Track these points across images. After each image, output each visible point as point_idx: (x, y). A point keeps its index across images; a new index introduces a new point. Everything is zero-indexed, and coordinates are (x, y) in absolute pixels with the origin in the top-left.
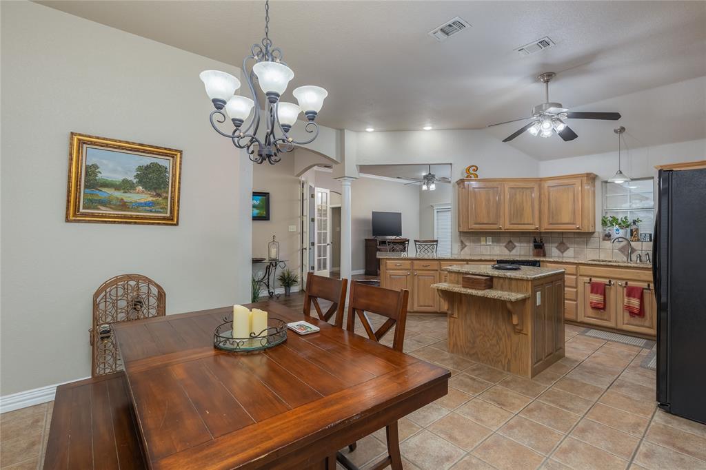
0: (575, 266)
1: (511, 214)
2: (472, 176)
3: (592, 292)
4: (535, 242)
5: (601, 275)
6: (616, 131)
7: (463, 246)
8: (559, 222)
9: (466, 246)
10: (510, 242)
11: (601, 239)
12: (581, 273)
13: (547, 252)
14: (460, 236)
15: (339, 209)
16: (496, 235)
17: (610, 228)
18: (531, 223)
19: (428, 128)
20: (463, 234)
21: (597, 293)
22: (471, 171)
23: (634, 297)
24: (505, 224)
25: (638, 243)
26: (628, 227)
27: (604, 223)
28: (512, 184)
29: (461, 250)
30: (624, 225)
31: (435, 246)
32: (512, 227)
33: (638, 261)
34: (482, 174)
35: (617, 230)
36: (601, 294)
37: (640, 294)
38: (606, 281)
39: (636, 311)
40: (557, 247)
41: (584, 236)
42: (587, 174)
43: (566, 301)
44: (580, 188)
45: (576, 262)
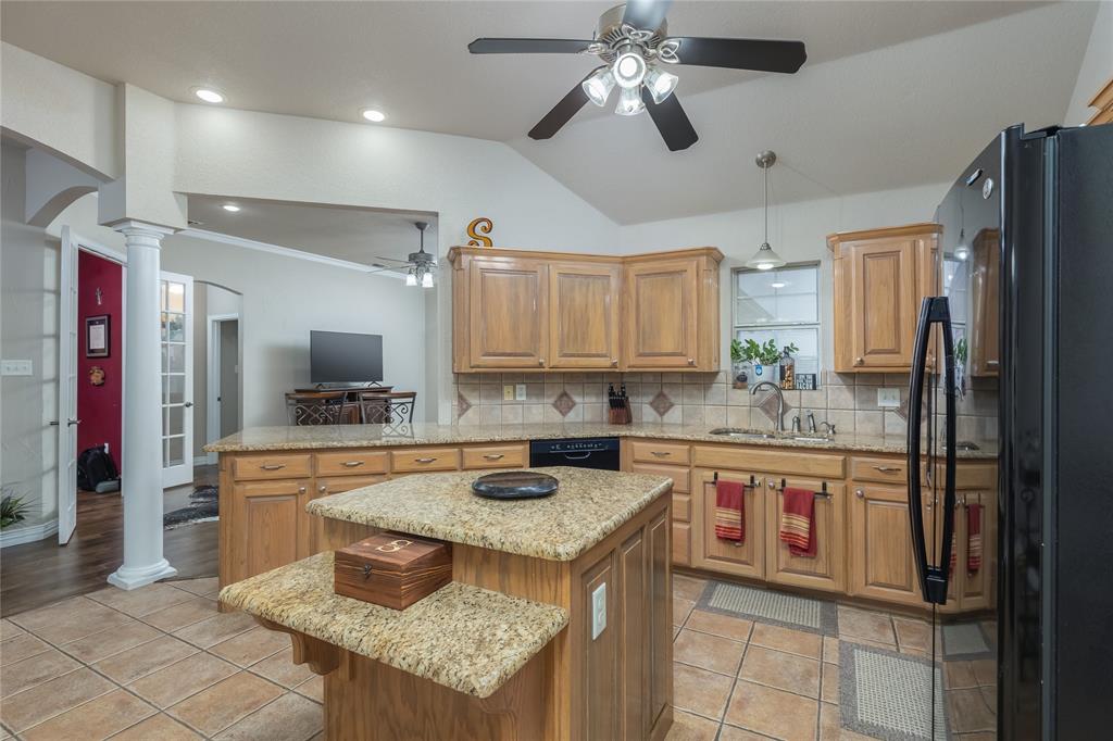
0: (687, 447)
1: (562, 334)
2: (481, 242)
3: (719, 504)
4: (611, 394)
5: (735, 465)
6: (760, 163)
7: (463, 405)
8: (656, 351)
9: (469, 406)
10: (565, 394)
11: (731, 386)
12: (698, 462)
13: (634, 414)
14: (457, 382)
15: (235, 322)
16: (536, 380)
17: (747, 363)
18: (604, 352)
19: (374, 115)
20: (462, 379)
21: (728, 506)
22: (481, 231)
23: (799, 513)
24: (552, 357)
25: (793, 392)
26: (775, 360)
27: (735, 353)
28: (565, 266)
29: (460, 416)
30: (770, 357)
31: (410, 406)
32: (565, 361)
33: (796, 430)
34: (499, 239)
35: (758, 367)
36: (736, 508)
37: (809, 506)
38: (745, 478)
39: (803, 544)
40: (651, 404)
41: (701, 380)
42: (708, 249)
43: (674, 525)
44: (695, 283)
45: (689, 437)
